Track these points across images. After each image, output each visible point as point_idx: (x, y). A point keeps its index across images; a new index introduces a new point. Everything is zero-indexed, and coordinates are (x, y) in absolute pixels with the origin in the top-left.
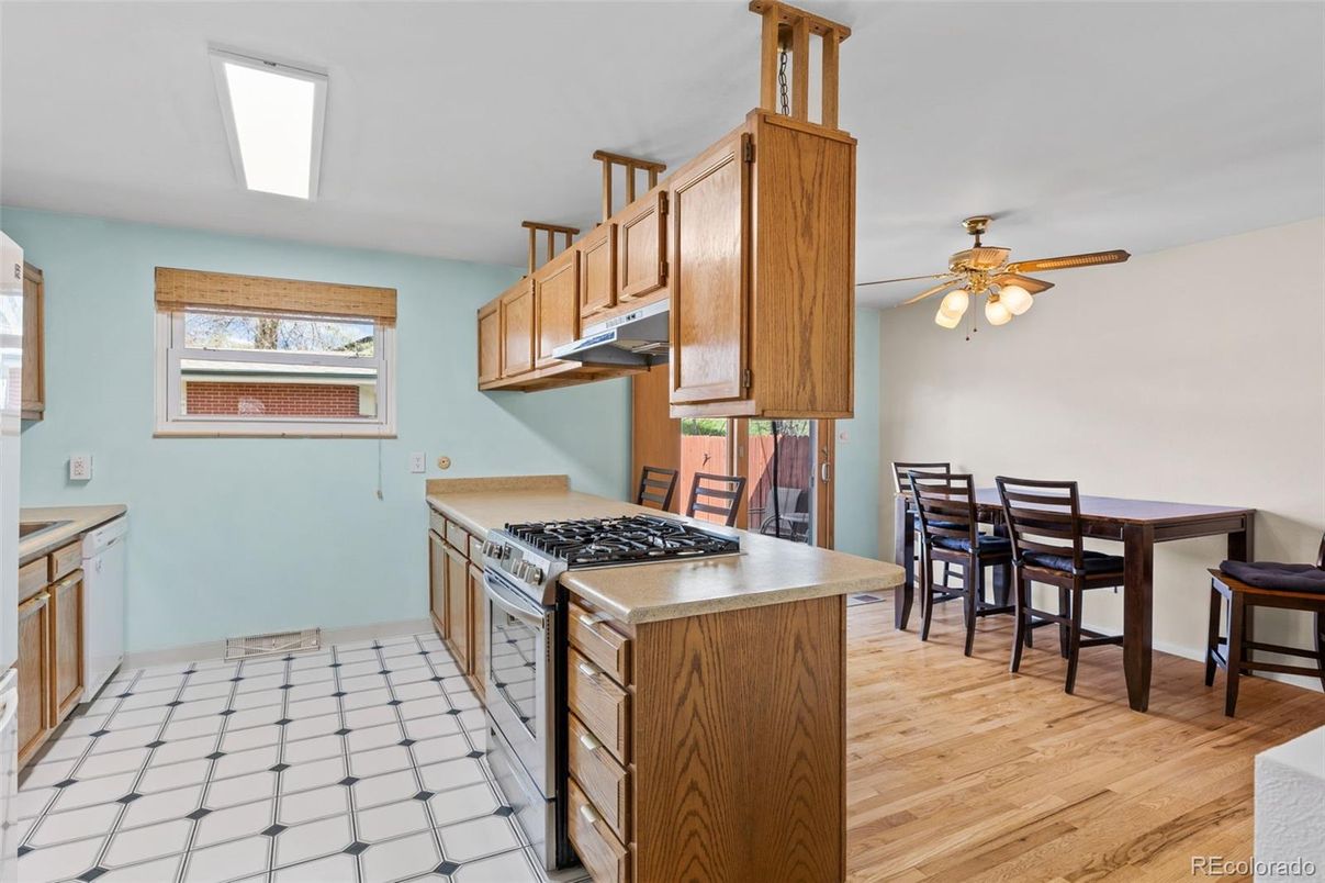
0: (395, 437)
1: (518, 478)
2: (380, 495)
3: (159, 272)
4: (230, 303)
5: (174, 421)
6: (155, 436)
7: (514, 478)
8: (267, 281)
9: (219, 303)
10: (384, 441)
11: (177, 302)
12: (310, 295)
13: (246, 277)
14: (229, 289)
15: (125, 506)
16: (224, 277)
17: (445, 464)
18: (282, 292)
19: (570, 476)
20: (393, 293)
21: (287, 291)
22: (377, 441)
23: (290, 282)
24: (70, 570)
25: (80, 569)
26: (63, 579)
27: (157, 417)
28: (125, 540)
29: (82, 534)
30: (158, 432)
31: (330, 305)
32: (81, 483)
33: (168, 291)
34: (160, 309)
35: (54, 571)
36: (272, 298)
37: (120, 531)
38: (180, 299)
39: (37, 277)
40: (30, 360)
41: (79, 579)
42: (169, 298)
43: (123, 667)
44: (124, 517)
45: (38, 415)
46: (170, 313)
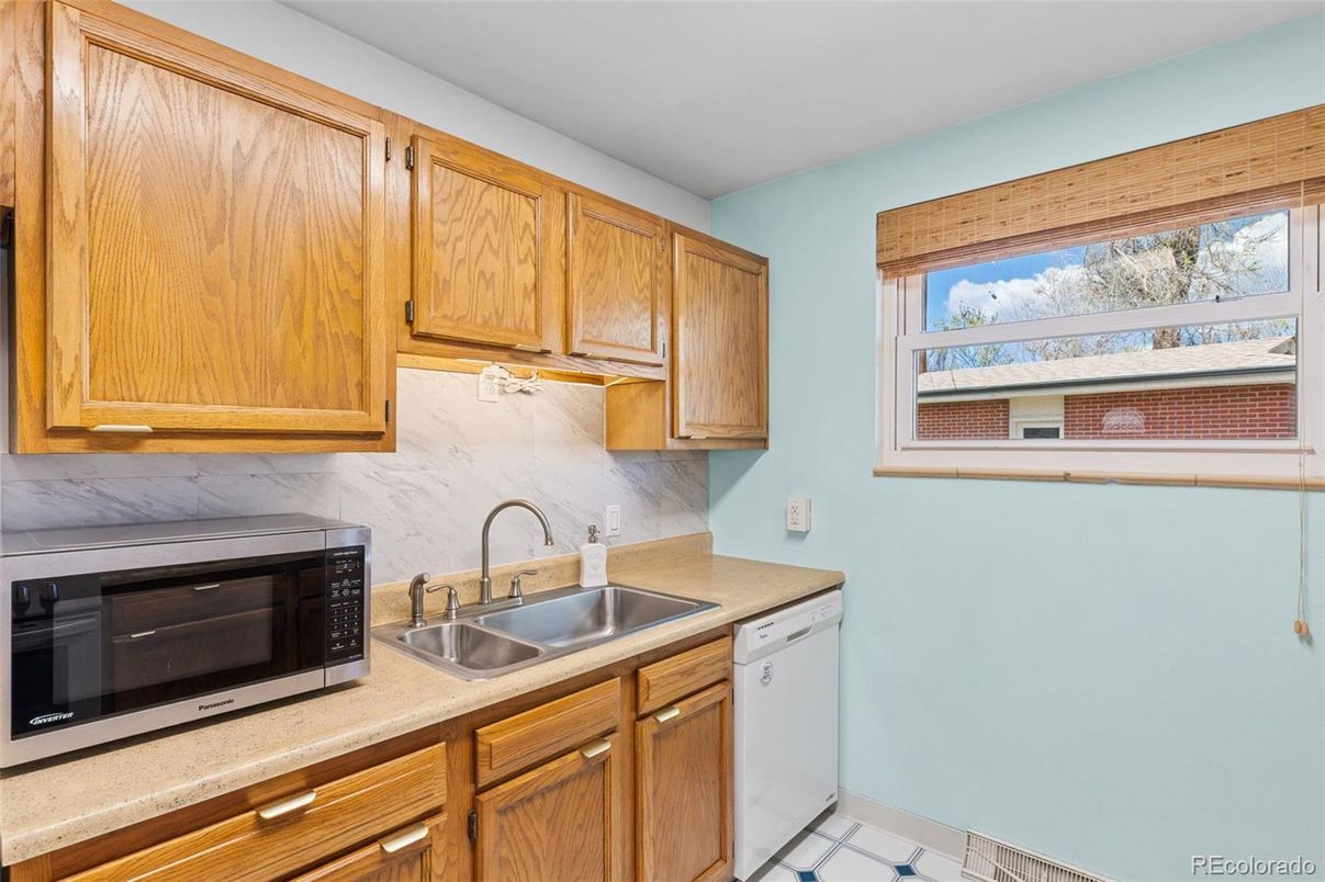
2: (1303, 632)
3: (883, 219)
4: (975, 240)
5: (903, 449)
6: (877, 474)
9: (960, 244)
11: (903, 259)
12: (1123, 182)
14: (975, 217)
15: (842, 574)
18: (1067, 191)
21: (1073, 189)
24: (695, 687)
25: (723, 680)
26: (669, 706)
27: (882, 444)
28: (840, 624)
29: (735, 625)
30: (879, 467)
31: (1169, 188)
32: (797, 536)
33: (890, 245)
34: (885, 278)
35: (642, 698)
36: (1047, 209)
37: (823, 615)
38: (906, 255)
39: (754, 267)
40: (743, 373)
41: (719, 698)
42: (896, 255)
43: (838, 809)
44: (837, 592)
45: (757, 444)
46: (902, 279)
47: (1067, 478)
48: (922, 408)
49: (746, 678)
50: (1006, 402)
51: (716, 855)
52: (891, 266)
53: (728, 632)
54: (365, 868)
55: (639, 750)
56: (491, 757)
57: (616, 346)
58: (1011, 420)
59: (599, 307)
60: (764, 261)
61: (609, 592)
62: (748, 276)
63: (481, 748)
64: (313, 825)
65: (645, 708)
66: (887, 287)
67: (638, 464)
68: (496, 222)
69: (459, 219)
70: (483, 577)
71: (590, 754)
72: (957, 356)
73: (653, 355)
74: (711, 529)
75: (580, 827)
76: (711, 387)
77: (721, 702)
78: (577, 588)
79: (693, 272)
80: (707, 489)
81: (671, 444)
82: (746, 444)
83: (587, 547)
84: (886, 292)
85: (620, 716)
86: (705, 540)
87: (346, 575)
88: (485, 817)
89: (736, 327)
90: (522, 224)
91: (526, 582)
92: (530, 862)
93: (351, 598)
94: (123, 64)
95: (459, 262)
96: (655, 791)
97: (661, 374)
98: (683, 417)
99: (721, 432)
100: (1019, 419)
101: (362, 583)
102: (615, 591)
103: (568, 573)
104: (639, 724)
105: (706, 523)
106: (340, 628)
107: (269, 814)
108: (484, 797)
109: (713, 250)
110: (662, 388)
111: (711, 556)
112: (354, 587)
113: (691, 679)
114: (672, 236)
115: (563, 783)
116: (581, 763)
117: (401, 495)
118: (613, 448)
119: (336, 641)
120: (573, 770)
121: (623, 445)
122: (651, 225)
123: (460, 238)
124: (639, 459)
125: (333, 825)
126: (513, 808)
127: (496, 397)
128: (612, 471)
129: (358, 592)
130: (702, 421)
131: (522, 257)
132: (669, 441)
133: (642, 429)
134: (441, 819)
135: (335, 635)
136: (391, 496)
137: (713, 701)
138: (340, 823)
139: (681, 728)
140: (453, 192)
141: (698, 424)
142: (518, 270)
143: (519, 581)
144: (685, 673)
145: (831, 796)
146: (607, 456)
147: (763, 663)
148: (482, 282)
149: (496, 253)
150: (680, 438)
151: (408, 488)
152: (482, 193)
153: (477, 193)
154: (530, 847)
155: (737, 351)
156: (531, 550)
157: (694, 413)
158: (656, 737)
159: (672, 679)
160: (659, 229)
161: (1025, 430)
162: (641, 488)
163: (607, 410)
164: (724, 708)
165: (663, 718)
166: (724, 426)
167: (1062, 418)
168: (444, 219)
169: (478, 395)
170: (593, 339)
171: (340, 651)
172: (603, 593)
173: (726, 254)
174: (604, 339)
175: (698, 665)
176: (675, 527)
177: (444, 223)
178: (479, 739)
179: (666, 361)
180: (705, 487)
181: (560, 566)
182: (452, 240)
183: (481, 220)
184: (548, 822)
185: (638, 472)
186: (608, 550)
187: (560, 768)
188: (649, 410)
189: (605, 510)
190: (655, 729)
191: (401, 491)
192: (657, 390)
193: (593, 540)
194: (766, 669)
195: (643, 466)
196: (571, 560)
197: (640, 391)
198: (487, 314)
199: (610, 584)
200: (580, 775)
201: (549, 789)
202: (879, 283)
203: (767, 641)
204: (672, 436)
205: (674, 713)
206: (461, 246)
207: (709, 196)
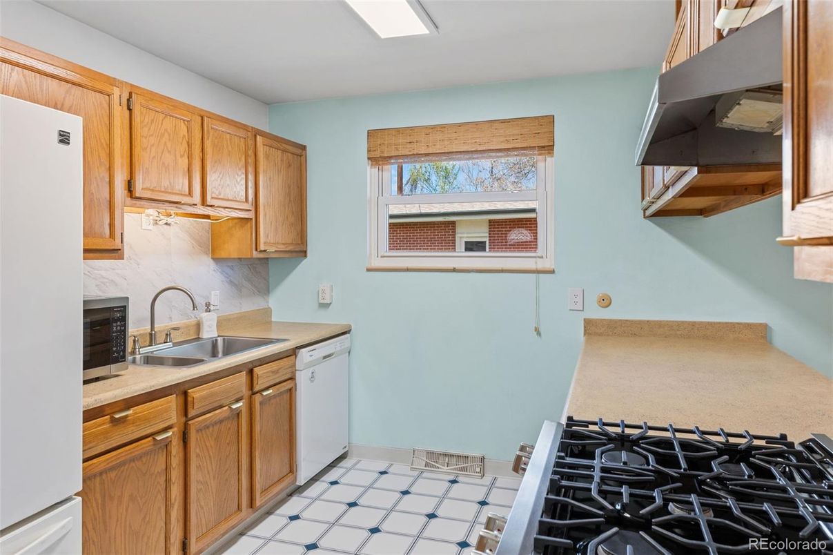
0: (553, 272)
1: (693, 324)
2: (538, 332)
3: (371, 134)
4: (415, 152)
5: (382, 257)
6: (368, 270)
7: (689, 323)
8: (442, 128)
9: (408, 153)
10: (541, 275)
11: (381, 157)
13: (426, 127)
14: (415, 140)
15: (350, 326)
16: (411, 130)
17: (605, 302)
18: (454, 135)
19: (770, 324)
20: (551, 120)
22: (533, 276)
23: (460, 125)
24: (278, 381)
25: (291, 379)
26: (267, 389)
27: (371, 254)
28: (349, 353)
29: (297, 350)
30: (369, 267)
31: (492, 141)
32: (326, 306)
33: (375, 149)
34: (372, 165)
35: (255, 383)
36: (446, 143)
37: (341, 347)
38: (382, 155)
39: (299, 151)
40: (293, 213)
41: (289, 387)
42: (378, 154)
43: (349, 454)
44: (348, 335)
45: (302, 254)
46: (380, 167)
47: (454, 270)
48: (393, 227)
49: (302, 378)
50: (453, 223)
51: (288, 471)
52: (376, 160)
53: (293, 352)
54: (147, 447)
55: (253, 409)
56: (193, 403)
57: (228, 200)
58: (457, 236)
59: (219, 179)
60: (304, 148)
61: (220, 340)
62: (295, 156)
63: (190, 399)
64: (130, 424)
65: (257, 388)
66: (373, 170)
67: (228, 266)
68: (169, 135)
69: (152, 135)
70: (152, 331)
71: (234, 407)
72: (425, 186)
73: (246, 204)
74: (270, 306)
75: (228, 444)
76: (276, 222)
77: (290, 390)
78: (198, 339)
79: (267, 156)
80: (268, 282)
81: (255, 254)
82: (294, 254)
83: (205, 315)
84: (372, 172)
85: (245, 391)
86: (268, 312)
87: (119, 320)
88: (191, 431)
89: (289, 187)
90: (182, 136)
91: (174, 333)
92: (207, 457)
93: (120, 331)
94: (10, 68)
95: (153, 158)
96: (261, 431)
97: (251, 215)
98: (262, 239)
99: (282, 248)
100: (464, 234)
101: (125, 324)
102: (224, 339)
103: (193, 331)
104: (254, 396)
105: (268, 302)
106: (116, 346)
107: (117, 416)
108: (190, 422)
109: (277, 142)
110: (251, 223)
111: (271, 321)
112: (121, 326)
113: (277, 376)
114: (255, 136)
115: (221, 421)
116: (229, 411)
117: (103, 285)
118: (217, 256)
119: (115, 352)
120: (226, 415)
121: (223, 254)
122: (245, 132)
123: (153, 145)
124: (230, 264)
125: (136, 426)
126: (201, 430)
127: (151, 227)
128: (214, 270)
129: (123, 328)
130: (272, 241)
131: (182, 153)
132: (254, 252)
133: (235, 246)
134: (175, 429)
135: (114, 349)
136: (97, 286)
137: (286, 388)
138: (139, 425)
139: (272, 401)
140: (150, 121)
141: (270, 243)
142: (180, 160)
143: (170, 334)
144: (275, 372)
145: (345, 447)
146: (211, 261)
147: (311, 370)
148: (164, 169)
149: (169, 152)
150: (261, 251)
151: (107, 280)
152: (163, 120)
153: (161, 119)
154: (208, 450)
155: (290, 201)
156: (171, 318)
157: (268, 236)
158: (261, 403)
159: (268, 375)
160: (249, 133)
161: (466, 242)
162: (231, 281)
163: (212, 235)
164: (291, 392)
165: (265, 393)
166: (283, 244)
167: (487, 235)
168: (145, 135)
169: (142, 226)
170: (216, 196)
171: (117, 357)
172: (216, 340)
173: (284, 145)
174: (221, 197)
175: (280, 369)
176: (250, 305)
177: (146, 138)
178: (189, 394)
179: (253, 209)
180: (266, 280)
181: (187, 327)
182: (149, 146)
183: (163, 135)
184: (215, 439)
185: (228, 270)
186: (218, 317)
187: (221, 413)
188: (242, 234)
189: (210, 294)
190: (261, 399)
191: (102, 282)
192: (247, 223)
193: (208, 310)
194: (312, 373)
195: (232, 268)
196: (194, 323)
197: (236, 224)
198: (166, 186)
199: (219, 336)
200: (228, 418)
201: (216, 423)
202: (368, 168)
203: (314, 358)
204: (256, 250)
205: (270, 391)
206: (154, 149)
207: (269, 102)
